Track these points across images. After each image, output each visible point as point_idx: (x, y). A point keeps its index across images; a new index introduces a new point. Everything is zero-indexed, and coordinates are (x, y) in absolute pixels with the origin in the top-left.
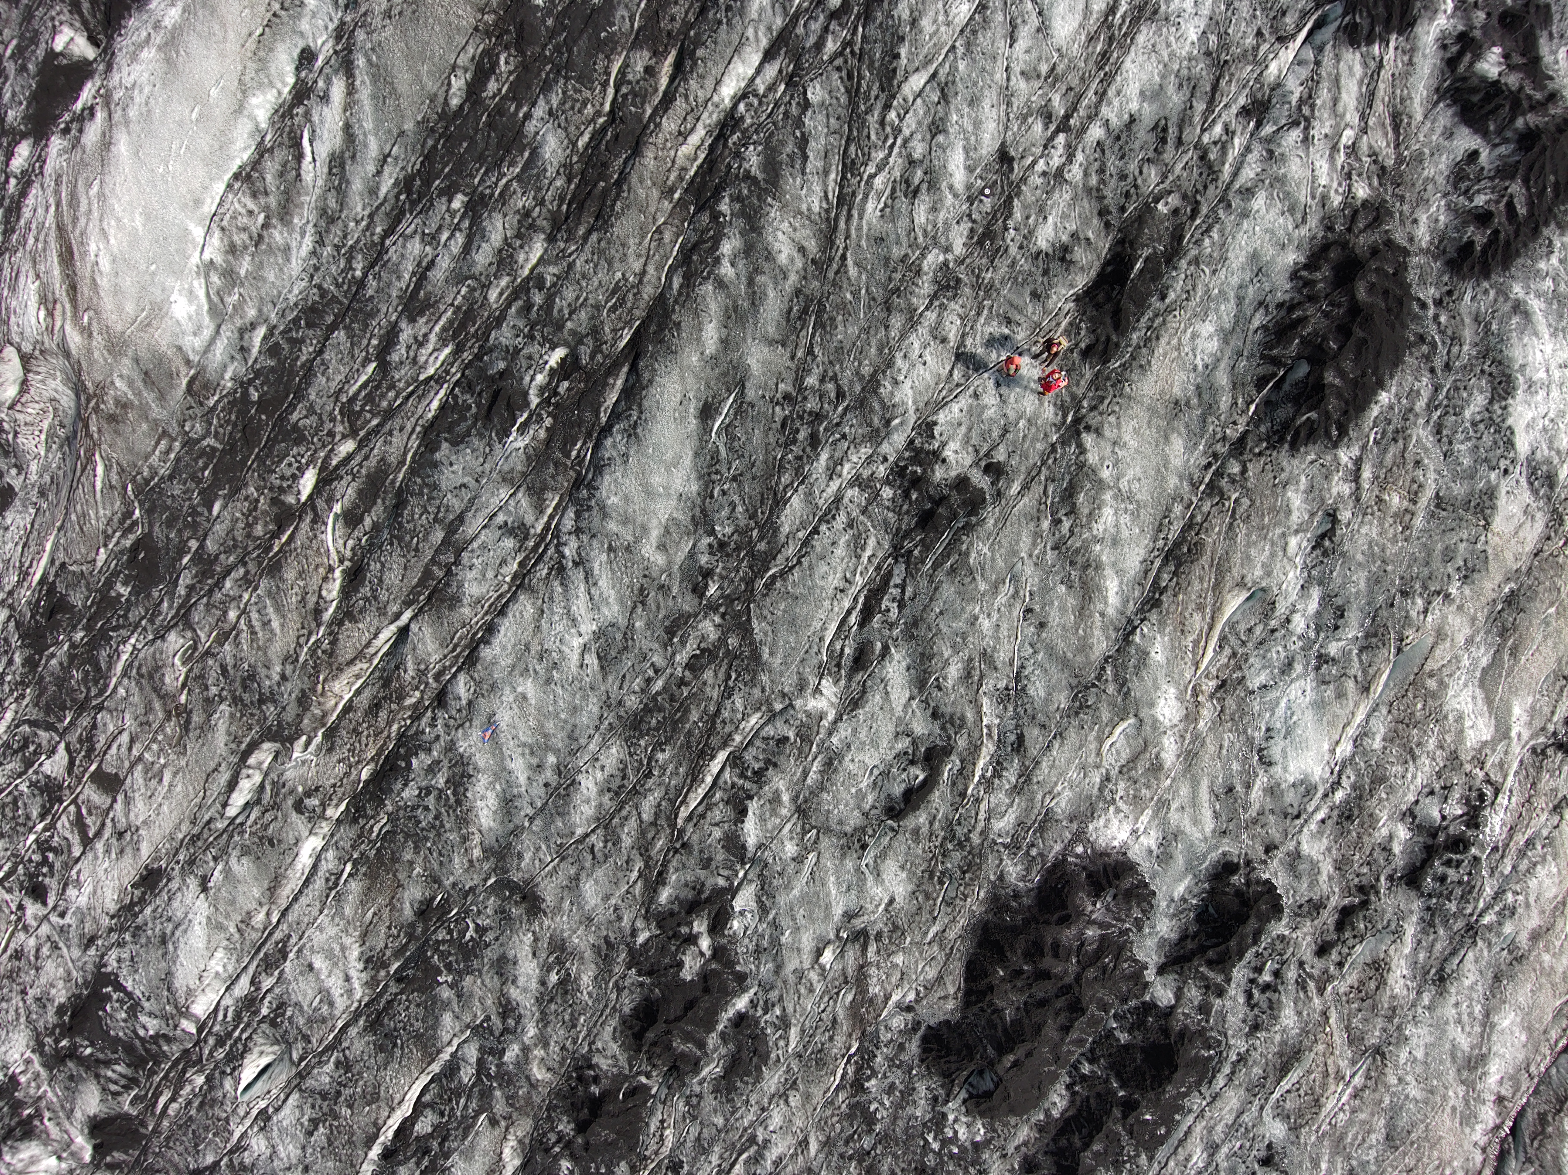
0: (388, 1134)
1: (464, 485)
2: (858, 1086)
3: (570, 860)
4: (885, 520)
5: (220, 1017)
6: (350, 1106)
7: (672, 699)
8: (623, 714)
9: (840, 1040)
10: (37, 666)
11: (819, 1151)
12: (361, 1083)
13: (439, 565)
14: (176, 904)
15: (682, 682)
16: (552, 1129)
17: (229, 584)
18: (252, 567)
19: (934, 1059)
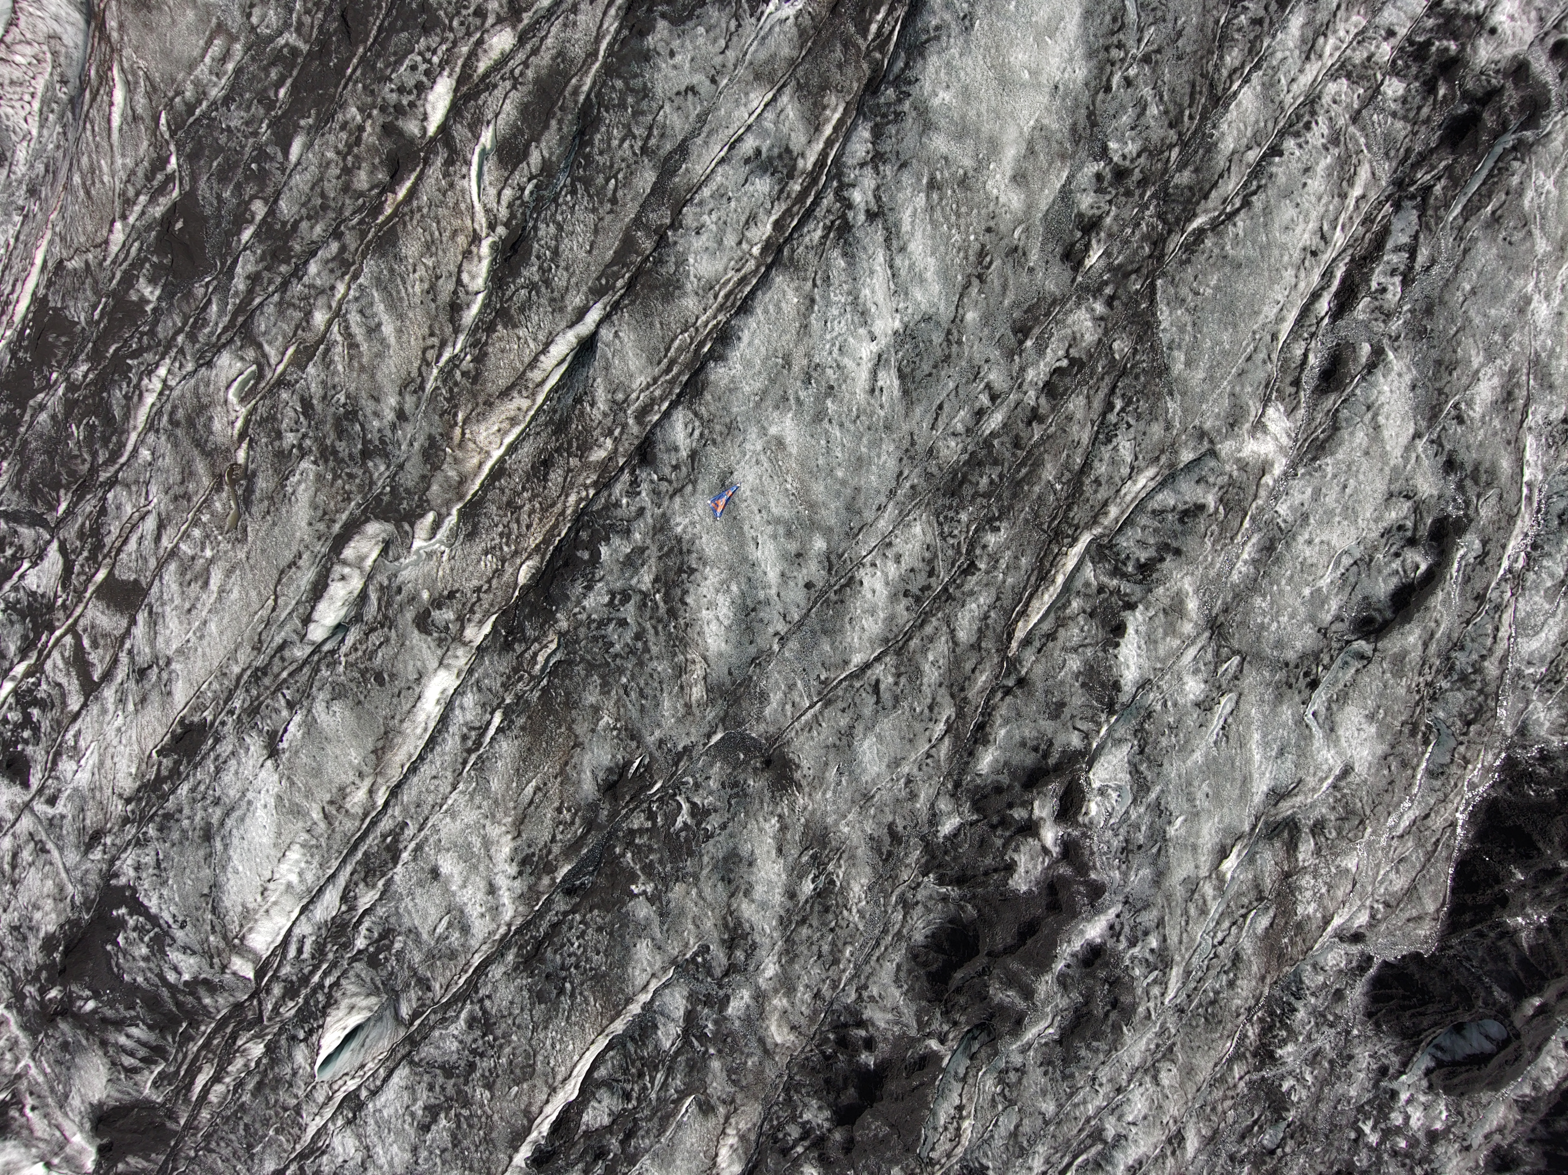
0: (543, 1128)
1: (691, 89)
2: (1265, 1055)
3: (840, 705)
5: (292, 952)
6: (489, 1086)
7: (1017, 444)
8: (934, 470)
9: (1246, 987)
10: (19, 425)
11: (1199, 1151)
12: (507, 1050)
13: (647, 227)
14: (227, 777)
15: (1035, 416)
16: (793, 1119)
17: (313, 268)
18: (351, 240)
19: (1390, 1011)
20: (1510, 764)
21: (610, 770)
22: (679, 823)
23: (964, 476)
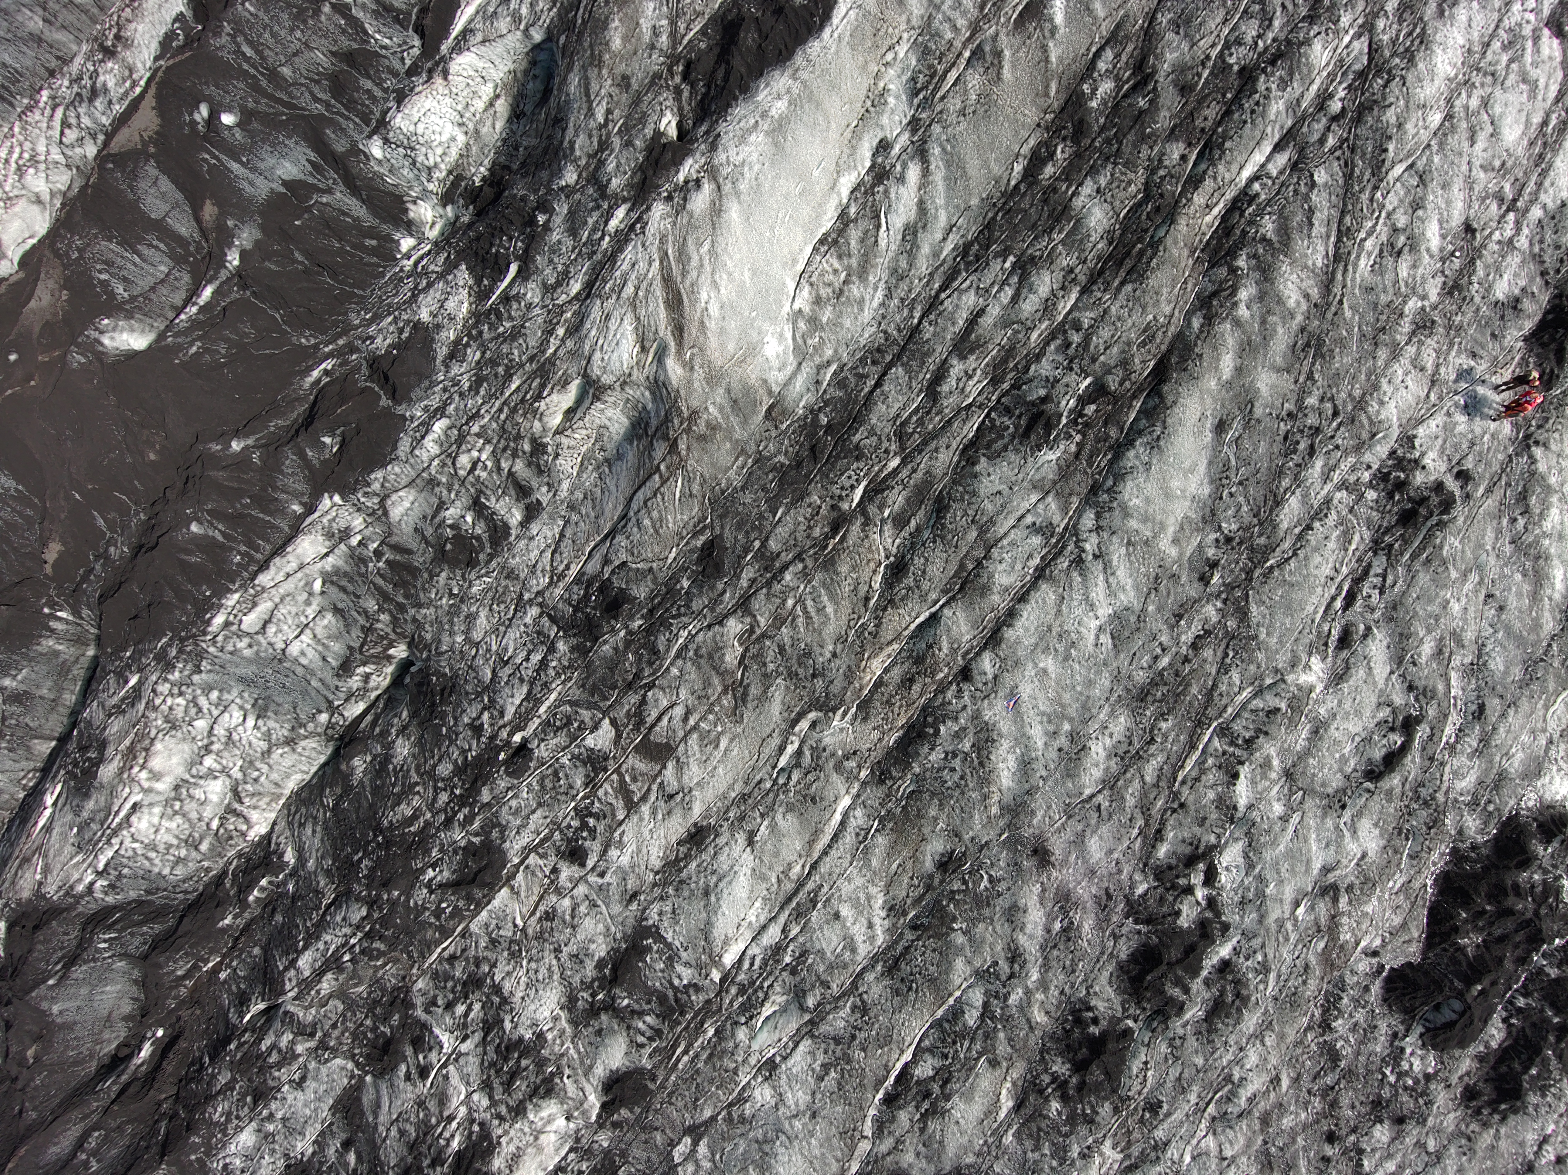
0: (892, 1078)
1: (999, 492)
2: (1326, 1026)
3: (1077, 818)
4: (1368, 519)
5: (745, 966)
6: (864, 1049)
7: (1176, 674)
8: (1131, 687)
9: (1313, 984)
10: (588, 652)
11: (1289, 1087)
12: (876, 1026)
13: (972, 559)
14: (722, 858)
15: (1186, 659)
16: (1046, 1070)
17: (788, 576)
18: (809, 562)
19: (1397, 998)
20: (1455, 851)
21: (942, 855)
22: (982, 887)
23: (1148, 693)
